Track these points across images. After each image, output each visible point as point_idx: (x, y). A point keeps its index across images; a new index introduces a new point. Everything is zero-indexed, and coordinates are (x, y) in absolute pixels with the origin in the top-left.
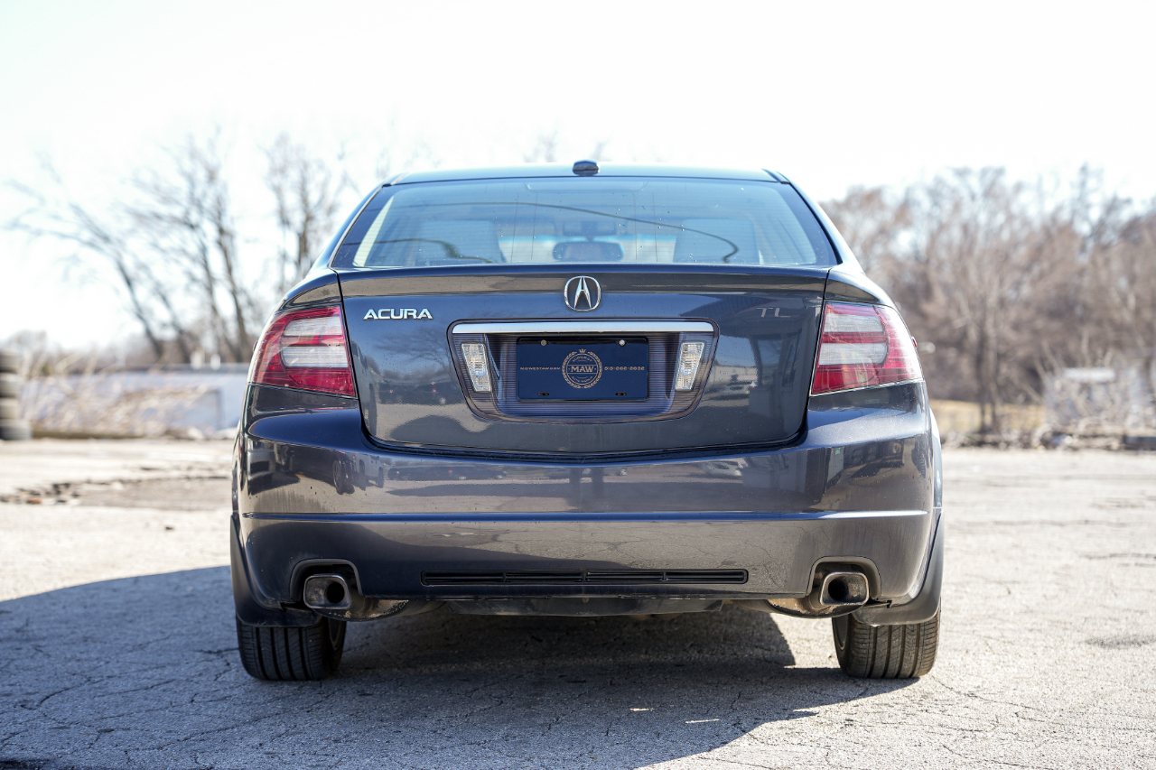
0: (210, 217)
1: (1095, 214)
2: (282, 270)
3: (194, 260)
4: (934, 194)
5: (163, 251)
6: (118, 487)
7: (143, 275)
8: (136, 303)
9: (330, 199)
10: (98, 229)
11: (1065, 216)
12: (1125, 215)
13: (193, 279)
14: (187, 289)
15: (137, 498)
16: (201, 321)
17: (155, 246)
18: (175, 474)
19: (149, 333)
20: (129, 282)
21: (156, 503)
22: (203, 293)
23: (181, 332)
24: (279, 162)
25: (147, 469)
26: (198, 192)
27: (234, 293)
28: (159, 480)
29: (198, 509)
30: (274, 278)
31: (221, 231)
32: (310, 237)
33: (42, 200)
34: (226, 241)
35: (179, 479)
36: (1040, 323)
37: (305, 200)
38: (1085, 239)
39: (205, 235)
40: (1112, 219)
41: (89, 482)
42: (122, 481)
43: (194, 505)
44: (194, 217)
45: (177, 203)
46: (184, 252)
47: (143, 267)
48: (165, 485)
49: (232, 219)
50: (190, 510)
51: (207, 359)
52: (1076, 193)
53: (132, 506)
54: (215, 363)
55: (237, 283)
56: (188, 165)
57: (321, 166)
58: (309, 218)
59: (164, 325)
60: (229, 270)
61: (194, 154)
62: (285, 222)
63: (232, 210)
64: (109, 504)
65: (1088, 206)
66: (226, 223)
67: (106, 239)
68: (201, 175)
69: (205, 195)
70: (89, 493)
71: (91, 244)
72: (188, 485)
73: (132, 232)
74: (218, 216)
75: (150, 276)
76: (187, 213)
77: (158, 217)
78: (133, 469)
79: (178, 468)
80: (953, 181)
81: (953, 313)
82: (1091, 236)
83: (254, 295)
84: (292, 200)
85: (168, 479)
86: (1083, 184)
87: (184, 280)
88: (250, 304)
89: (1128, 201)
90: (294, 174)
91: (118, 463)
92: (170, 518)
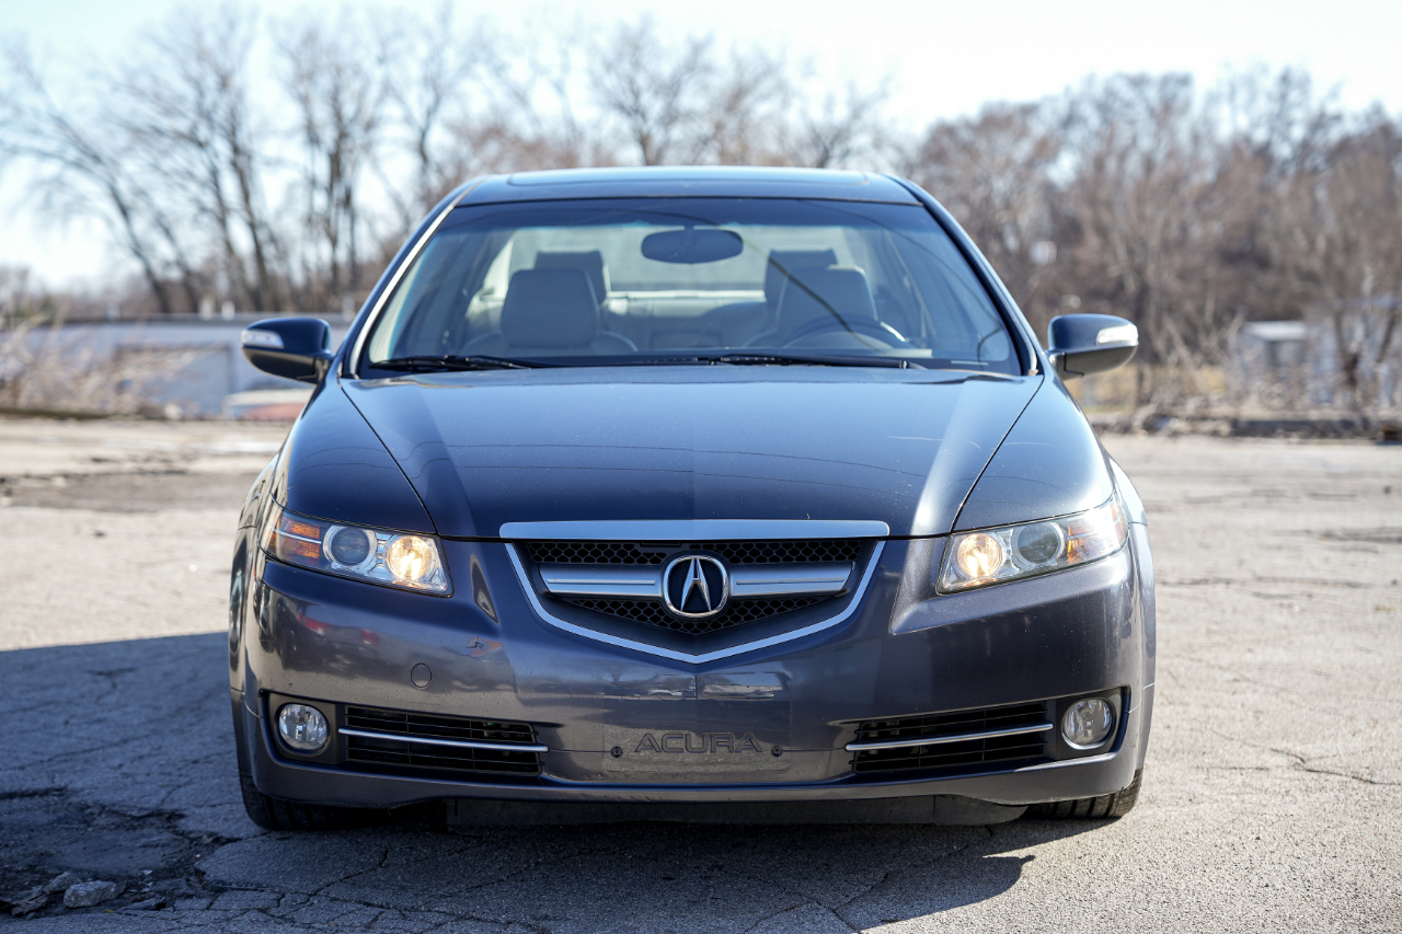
0: (223, 133)
1: (1298, 133)
2: (311, 199)
3: (203, 185)
4: (1104, 108)
5: (165, 174)
6: (60, 482)
7: (141, 204)
8: (133, 236)
9: (368, 111)
10: (86, 146)
11: (1260, 135)
12: (1335, 134)
13: (203, 209)
14: (195, 220)
15: (78, 496)
16: (211, 260)
17: (156, 167)
18: (128, 466)
19: (149, 273)
20: (124, 211)
21: (97, 503)
22: (215, 225)
23: (188, 273)
24: (306, 66)
25: (97, 460)
26: (208, 101)
27: (253, 226)
28: (107, 474)
29: (141, 511)
30: (301, 208)
31: (236, 150)
32: (345, 159)
33: (18, 111)
34: (242, 161)
35: (131, 473)
36: (1212, 271)
37: (338, 115)
38: (1286, 162)
39: (216, 155)
40: (1319, 140)
41: (27, 476)
42: (66, 476)
43: (138, 505)
44: (203, 132)
45: (182, 115)
46: (190, 175)
47: (141, 193)
48: (113, 481)
49: (250, 136)
50: (131, 512)
51: (218, 308)
52: (1275, 107)
53: (70, 507)
54: (228, 312)
55: (256, 213)
56: (194, 69)
57: (357, 71)
58: (343, 135)
59: (167, 265)
60: (246, 196)
61: (202, 55)
62: (313, 140)
63: (250, 123)
64: (44, 504)
65: (1290, 124)
66: (242, 139)
67: (97, 159)
68: (211, 82)
69: (215, 105)
70: (26, 490)
71: (78, 165)
72: (139, 480)
73: (128, 150)
74: (232, 134)
75: (150, 205)
76: (194, 128)
77: (159, 132)
78: (81, 461)
79: (133, 459)
80: (1126, 92)
81: (1108, 258)
82: (1293, 159)
83: (276, 228)
84: (322, 113)
85: (118, 474)
86: (1283, 97)
87: (191, 210)
88: (273, 239)
89: (1338, 118)
90: (325, 82)
91: (66, 452)
92: (106, 522)
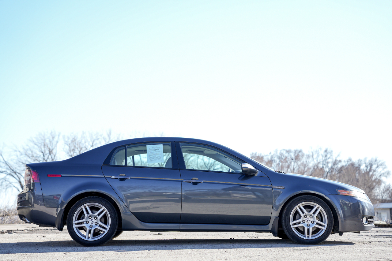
1: (330, 165)
4: (280, 158)
10: (12, 169)
11: (321, 166)
12: (339, 165)
24: (72, 147)
26: (46, 157)
38: (327, 173)
40: (335, 167)
41: (17, 230)
52: (324, 158)
56: (43, 149)
61: (45, 145)
65: (328, 163)
68: (47, 152)
71: (11, 175)
80: (285, 154)
86: (326, 156)
89: (340, 161)
